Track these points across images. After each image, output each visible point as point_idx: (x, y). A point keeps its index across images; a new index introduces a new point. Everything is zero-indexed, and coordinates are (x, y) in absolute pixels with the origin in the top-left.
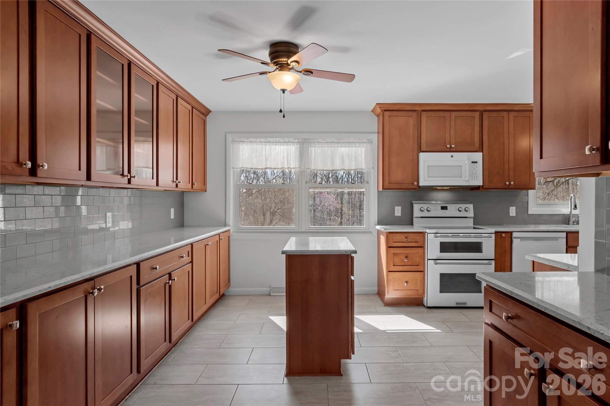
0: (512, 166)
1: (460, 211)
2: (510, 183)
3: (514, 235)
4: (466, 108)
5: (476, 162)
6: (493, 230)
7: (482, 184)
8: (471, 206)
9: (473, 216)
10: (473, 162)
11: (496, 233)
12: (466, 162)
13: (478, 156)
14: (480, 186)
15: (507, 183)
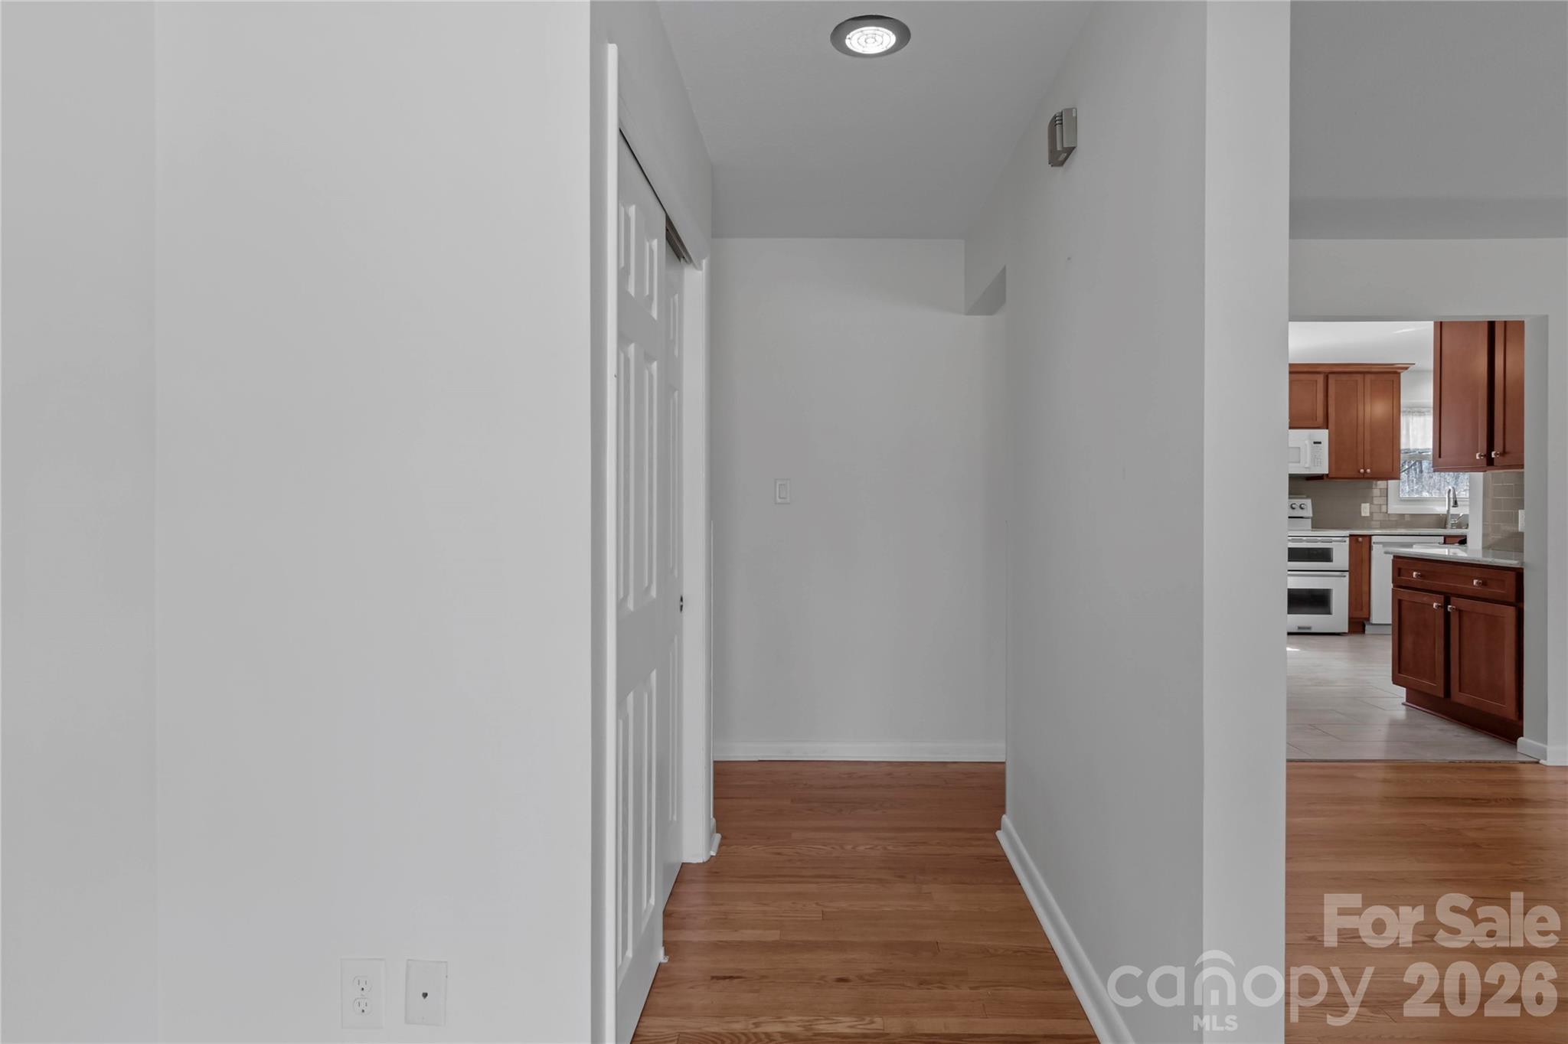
0: (1368, 447)
1: (1293, 508)
2: (1365, 471)
3: (1374, 539)
4: (1306, 370)
5: (1320, 443)
6: (1347, 533)
7: (1327, 473)
8: (1308, 502)
9: (1311, 515)
10: (1315, 443)
11: (1351, 536)
12: (1307, 442)
13: (1323, 435)
14: (1323, 475)
15: (1362, 471)
